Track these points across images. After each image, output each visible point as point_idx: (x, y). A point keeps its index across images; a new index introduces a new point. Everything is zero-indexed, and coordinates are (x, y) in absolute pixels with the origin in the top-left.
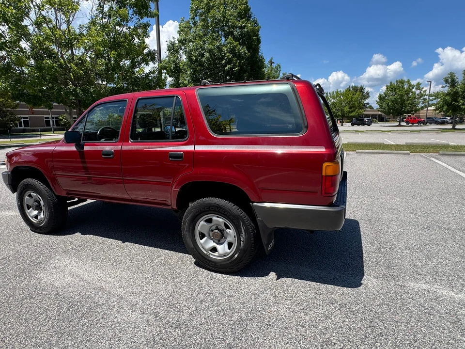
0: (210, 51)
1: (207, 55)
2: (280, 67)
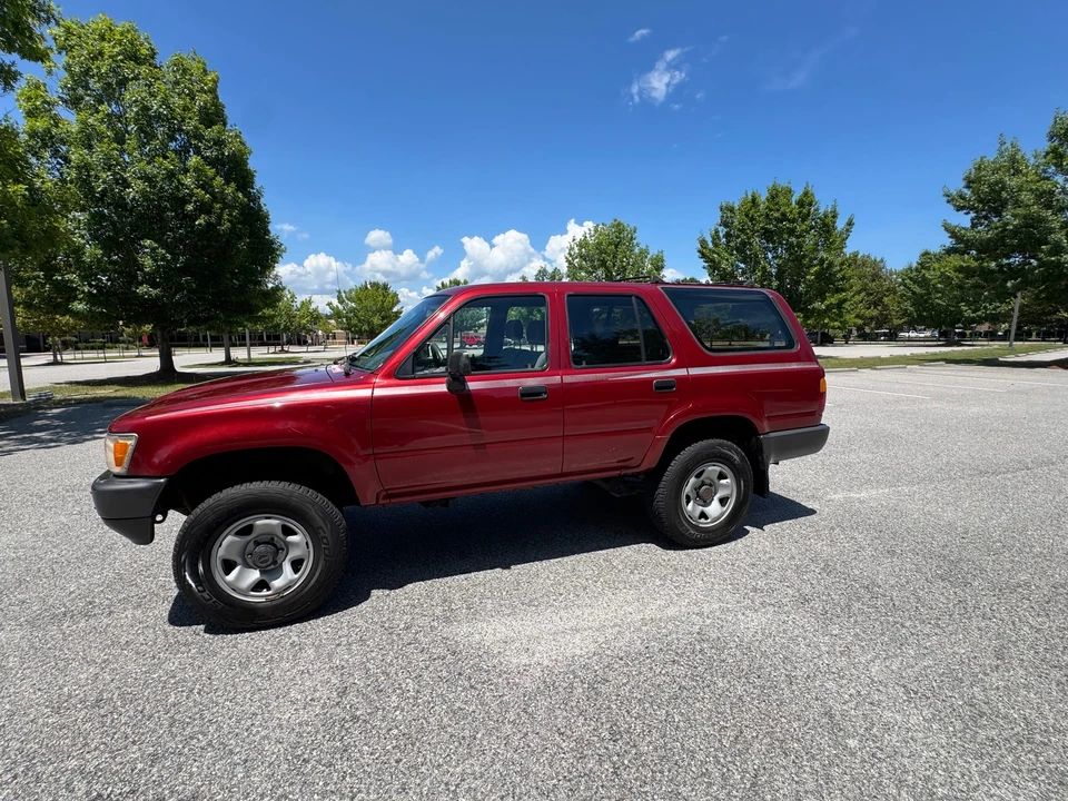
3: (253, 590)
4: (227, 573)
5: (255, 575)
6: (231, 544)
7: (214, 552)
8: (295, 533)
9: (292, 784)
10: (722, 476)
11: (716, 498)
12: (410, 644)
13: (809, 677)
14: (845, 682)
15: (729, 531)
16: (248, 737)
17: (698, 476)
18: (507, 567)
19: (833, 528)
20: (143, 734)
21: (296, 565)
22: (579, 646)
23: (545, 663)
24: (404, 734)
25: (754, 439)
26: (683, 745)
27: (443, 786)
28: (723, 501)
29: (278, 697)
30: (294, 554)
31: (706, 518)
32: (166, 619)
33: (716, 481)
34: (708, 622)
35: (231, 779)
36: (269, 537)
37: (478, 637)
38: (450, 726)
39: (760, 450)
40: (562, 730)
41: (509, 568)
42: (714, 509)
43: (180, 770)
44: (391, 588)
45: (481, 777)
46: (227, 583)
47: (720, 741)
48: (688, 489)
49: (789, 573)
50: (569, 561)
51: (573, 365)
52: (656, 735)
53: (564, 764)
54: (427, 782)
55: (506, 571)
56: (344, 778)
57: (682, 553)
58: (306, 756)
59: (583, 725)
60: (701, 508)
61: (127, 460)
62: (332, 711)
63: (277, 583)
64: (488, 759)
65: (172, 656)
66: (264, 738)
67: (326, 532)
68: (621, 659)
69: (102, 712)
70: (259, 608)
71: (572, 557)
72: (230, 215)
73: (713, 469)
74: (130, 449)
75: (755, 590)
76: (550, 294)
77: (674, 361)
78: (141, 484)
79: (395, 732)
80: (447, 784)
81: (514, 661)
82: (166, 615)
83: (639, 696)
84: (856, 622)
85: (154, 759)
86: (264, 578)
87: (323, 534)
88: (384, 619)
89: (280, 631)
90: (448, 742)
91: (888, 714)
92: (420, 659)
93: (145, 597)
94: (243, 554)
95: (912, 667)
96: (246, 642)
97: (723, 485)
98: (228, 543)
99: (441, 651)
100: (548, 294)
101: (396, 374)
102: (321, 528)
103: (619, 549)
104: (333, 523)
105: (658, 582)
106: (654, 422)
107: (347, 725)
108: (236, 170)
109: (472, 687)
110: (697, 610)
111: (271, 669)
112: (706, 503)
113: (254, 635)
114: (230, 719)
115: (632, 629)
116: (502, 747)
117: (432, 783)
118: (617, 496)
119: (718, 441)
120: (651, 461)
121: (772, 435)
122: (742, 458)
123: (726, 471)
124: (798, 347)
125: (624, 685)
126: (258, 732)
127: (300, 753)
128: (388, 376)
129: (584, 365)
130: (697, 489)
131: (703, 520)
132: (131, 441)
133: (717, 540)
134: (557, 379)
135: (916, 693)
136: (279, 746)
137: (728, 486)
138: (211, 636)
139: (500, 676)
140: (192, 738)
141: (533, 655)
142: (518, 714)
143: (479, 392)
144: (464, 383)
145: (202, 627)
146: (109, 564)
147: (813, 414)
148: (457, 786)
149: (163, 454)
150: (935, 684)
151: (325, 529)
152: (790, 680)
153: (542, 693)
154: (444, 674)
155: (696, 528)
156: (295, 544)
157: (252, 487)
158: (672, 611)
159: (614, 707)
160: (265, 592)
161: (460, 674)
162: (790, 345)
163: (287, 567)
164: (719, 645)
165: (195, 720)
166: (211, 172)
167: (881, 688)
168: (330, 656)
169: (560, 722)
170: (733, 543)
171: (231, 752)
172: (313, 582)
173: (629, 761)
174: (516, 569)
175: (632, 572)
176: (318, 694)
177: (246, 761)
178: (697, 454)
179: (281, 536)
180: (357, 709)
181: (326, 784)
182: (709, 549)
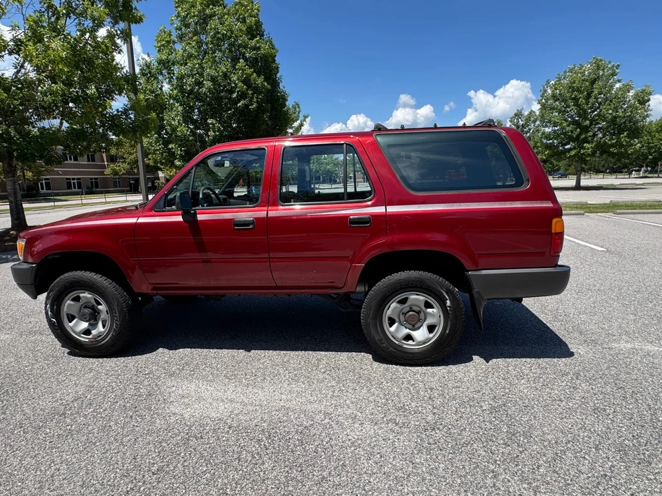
0: (213, 79)
1: (208, 84)
2: (298, 107)
3: (83, 334)
5: (84, 325)
7: (62, 308)
28: (431, 329)
33: (423, 308)
60: (408, 331)
73: (417, 298)
106: (349, 253)
131: (410, 342)
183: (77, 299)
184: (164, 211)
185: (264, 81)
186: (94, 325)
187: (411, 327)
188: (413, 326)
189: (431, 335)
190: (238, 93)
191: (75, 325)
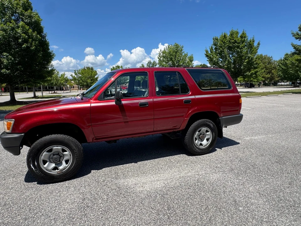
3: (53, 170)
4: (44, 164)
5: (53, 165)
6: (45, 155)
8: (66, 151)
9: (69, 224)
10: (207, 131)
11: (205, 139)
12: (105, 186)
13: (230, 191)
14: (241, 192)
15: (210, 149)
16: (54, 212)
17: (199, 131)
18: (136, 162)
19: (244, 148)
20: (21, 213)
21: (67, 162)
22: (159, 185)
23: (148, 190)
24: (103, 210)
25: (218, 119)
26: (189, 211)
27: (116, 223)
28: (208, 140)
29: (63, 202)
30: (66, 158)
31: (202, 145)
32: (24, 181)
33: (205, 133)
34: (201, 177)
35: (50, 224)
36: (58, 153)
37: (126, 183)
38: (118, 208)
39: (220, 122)
40: (153, 208)
41: (137, 163)
42: (205, 142)
43: (34, 222)
44: (98, 170)
45: (128, 221)
46: (44, 168)
47: (201, 209)
48: (196, 136)
49: (228, 162)
50: (157, 160)
51: (157, 95)
52: (181, 208)
53: (153, 216)
54: (111, 222)
55: (136, 164)
56: (85, 222)
57: (194, 157)
58: (73, 217)
59: (159, 206)
60: (200, 142)
61: (11, 128)
62: (81, 205)
63: (61, 168)
64: (130, 216)
65: (27, 191)
66: (60, 213)
67: (76, 151)
68: (172, 188)
69: (7, 207)
70: (55, 176)
71: (158, 159)
72: (35, 43)
73: (204, 129)
74: (12, 124)
75: (217, 167)
76: (149, 72)
77: (190, 93)
78: (16, 135)
79: (101, 210)
80: (117, 223)
81: (138, 189)
82: (23, 179)
83: (177, 198)
84: (247, 176)
85: (26, 219)
86: (56, 166)
87: (75, 151)
88: (96, 179)
89: (62, 183)
90: (117, 212)
91: (253, 201)
92: (108, 190)
93: (16, 174)
94: (49, 158)
95: (263, 188)
96: (51, 187)
97: (208, 134)
98: (44, 155)
99: (115, 187)
100: (148, 72)
101: (98, 99)
102: (75, 149)
103: (173, 156)
104: (78, 148)
105: (185, 166)
107: (86, 208)
108: (37, 27)
109: (125, 197)
110: (197, 173)
111: (60, 194)
112: (202, 141)
113: (53, 184)
114: (48, 208)
115: (176, 180)
116: (134, 213)
117: (113, 223)
118: (173, 139)
119: (206, 120)
120: (183, 127)
121: (224, 117)
122: (214, 125)
123: (209, 130)
124: (232, 88)
125: (173, 195)
126: (58, 211)
127: (71, 216)
128: (95, 99)
129: (160, 95)
130: (199, 136)
131: (201, 146)
132: (12, 122)
133: (206, 153)
134: (151, 100)
135: (262, 195)
136: (65, 214)
137: (209, 135)
138: (39, 185)
139: (134, 194)
140: (37, 213)
141: (144, 188)
142: (139, 204)
143: (126, 105)
144: (121, 101)
145: (36, 183)
146: (2, 165)
147: (238, 110)
148: (120, 223)
149: (22, 126)
150: (269, 192)
151: (76, 150)
152: (224, 192)
153: (147, 198)
154: (116, 194)
155: (199, 148)
156: (66, 155)
157: (52, 136)
158: (190, 174)
159: (169, 201)
160: (57, 171)
161: (121, 194)
162: (230, 88)
163: (64, 163)
164: (203, 184)
165: (37, 208)
166: (27, 27)
167: (252, 194)
168: (79, 190)
169: (152, 206)
170: (211, 154)
171: (50, 217)
172: (72, 167)
173: (173, 215)
174: (139, 163)
175: (177, 163)
176: (76, 200)
177: (55, 219)
178: (199, 124)
179: (61, 152)
180: (88, 204)
181: (80, 224)
182: (203, 155)
183: (50, 151)
184: (104, 100)
185: (37, 34)
186: (61, 164)
187: (201, 140)
188: (202, 140)
189: (208, 142)
190: (22, 39)
191: (48, 166)
